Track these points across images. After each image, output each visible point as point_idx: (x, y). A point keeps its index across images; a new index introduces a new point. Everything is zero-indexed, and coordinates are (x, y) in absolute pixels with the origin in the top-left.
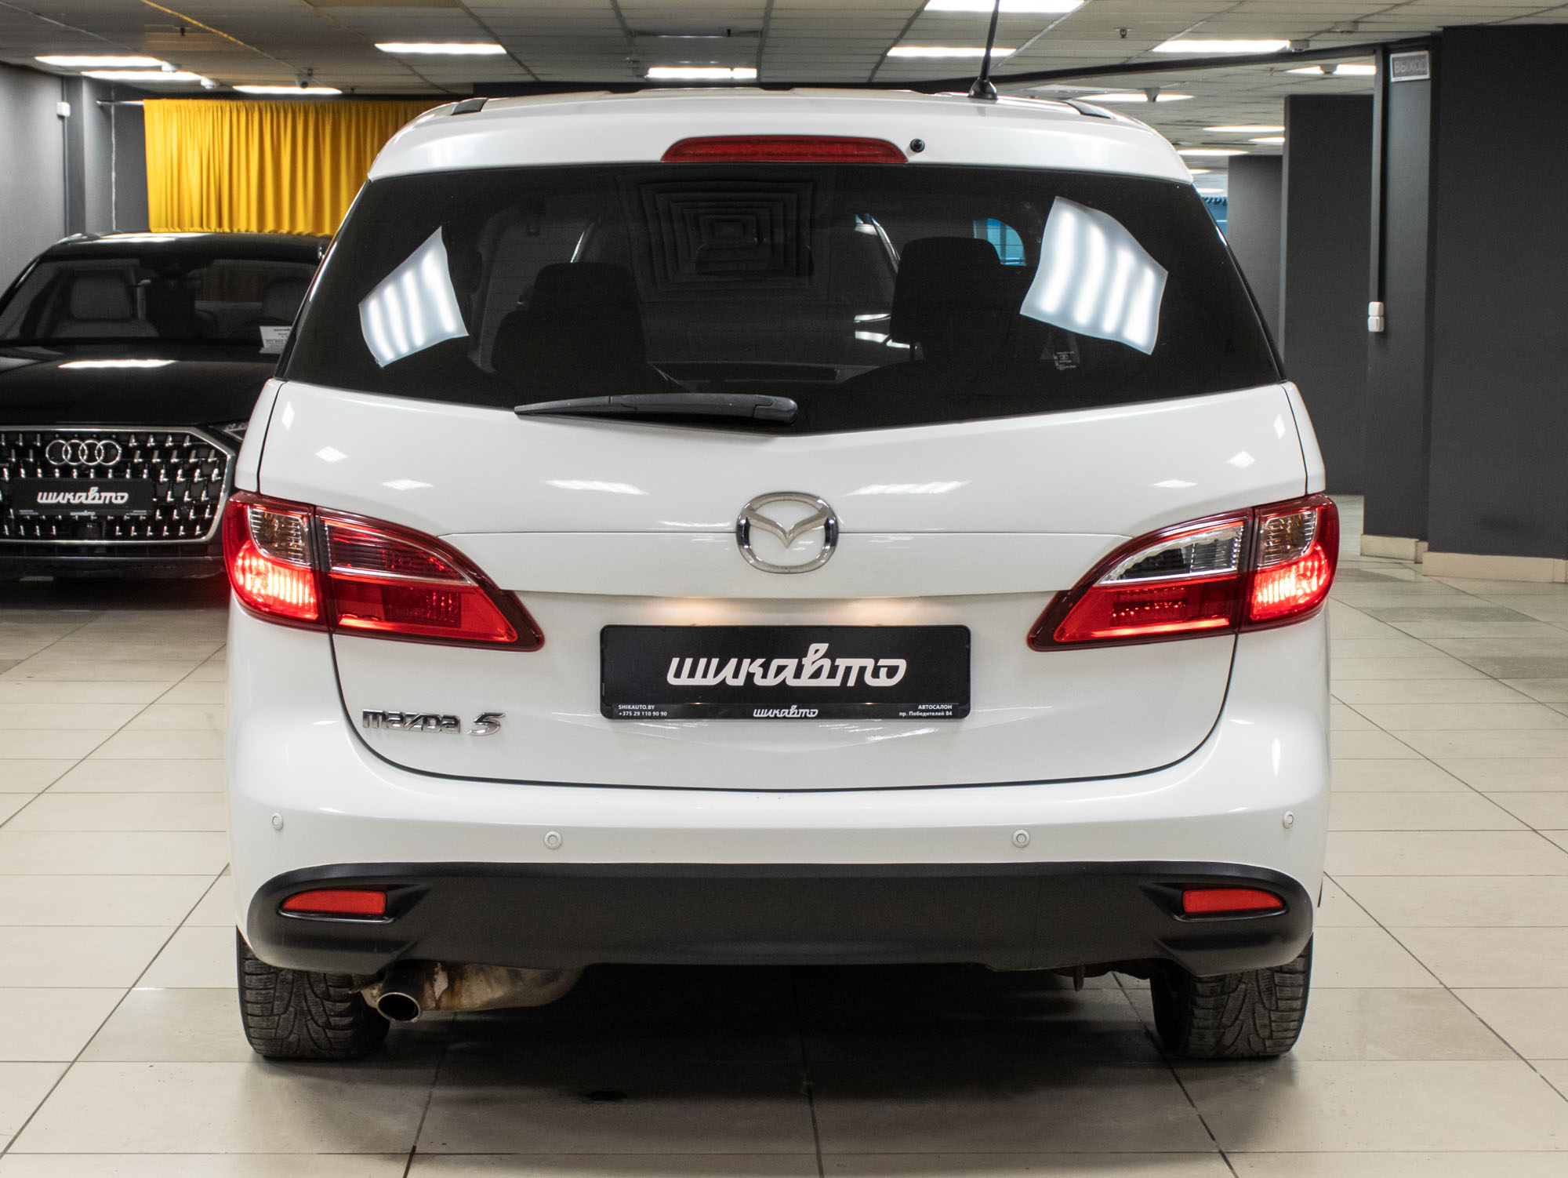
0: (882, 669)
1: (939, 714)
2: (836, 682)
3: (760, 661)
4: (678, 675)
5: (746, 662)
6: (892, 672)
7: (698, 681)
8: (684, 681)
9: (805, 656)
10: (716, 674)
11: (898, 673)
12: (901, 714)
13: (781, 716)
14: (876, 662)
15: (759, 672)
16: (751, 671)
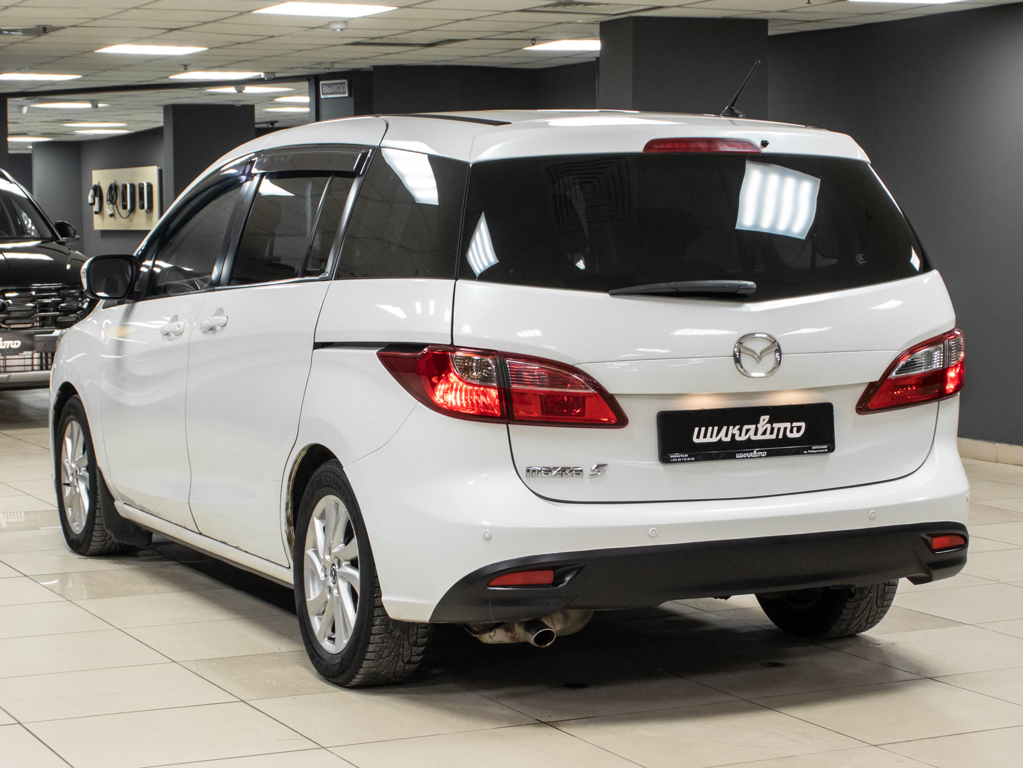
0: (794, 428)
1: (821, 451)
2: (774, 437)
3: (738, 427)
4: (698, 437)
5: (731, 428)
6: (799, 429)
7: (708, 440)
8: (702, 440)
9: (759, 423)
10: (717, 435)
11: (802, 430)
12: (804, 452)
13: (749, 456)
14: (792, 424)
15: (737, 433)
16: (734, 433)
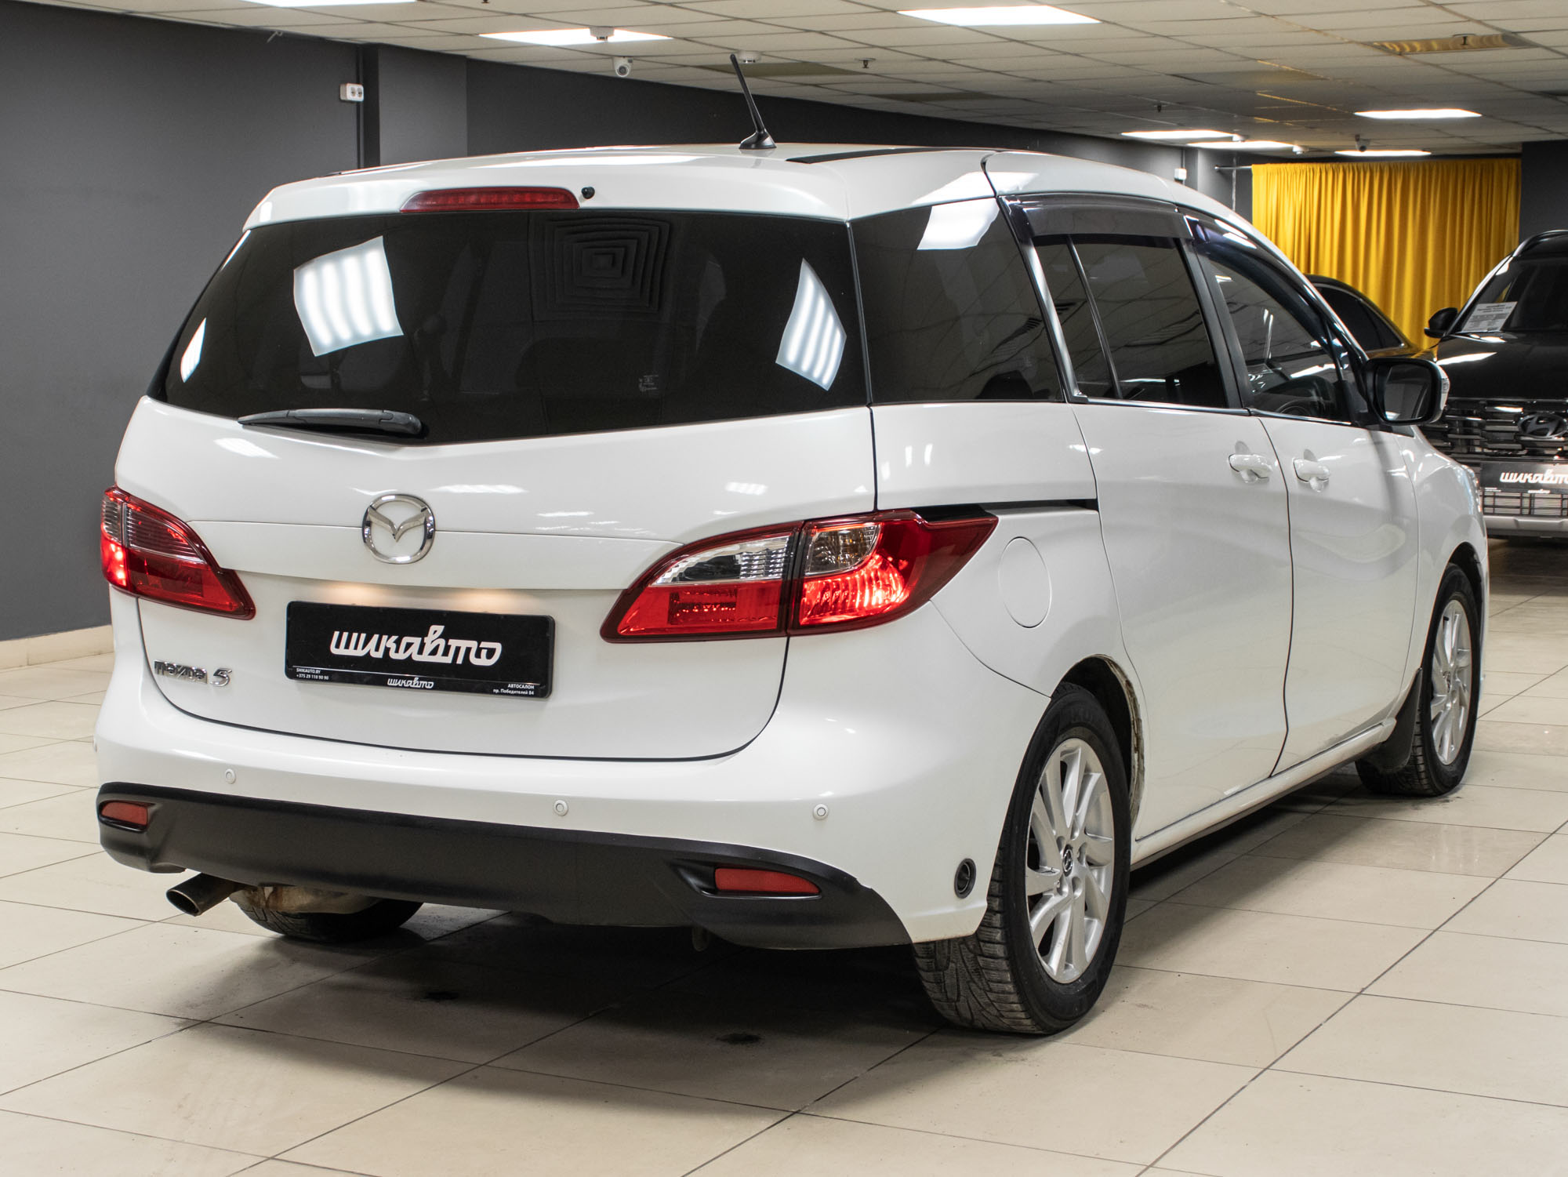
0: (483, 650)
1: (524, 693)
2: (448, 660)
3: (394, 638)
4: (337, 646)
5: (385, 637)
6: (491, 653)
7: (351, 652)
8: (341, 651)
9: (426, 635)
10: (363, 648)
11: (495, 654)
12: (494, 690)
13: (407, 685)
14: (479, 644)
15: (393, 647)
16: (388, 646)
